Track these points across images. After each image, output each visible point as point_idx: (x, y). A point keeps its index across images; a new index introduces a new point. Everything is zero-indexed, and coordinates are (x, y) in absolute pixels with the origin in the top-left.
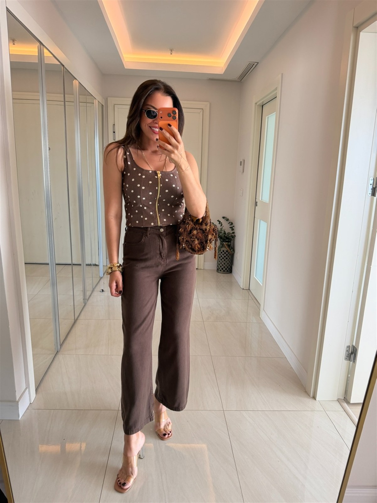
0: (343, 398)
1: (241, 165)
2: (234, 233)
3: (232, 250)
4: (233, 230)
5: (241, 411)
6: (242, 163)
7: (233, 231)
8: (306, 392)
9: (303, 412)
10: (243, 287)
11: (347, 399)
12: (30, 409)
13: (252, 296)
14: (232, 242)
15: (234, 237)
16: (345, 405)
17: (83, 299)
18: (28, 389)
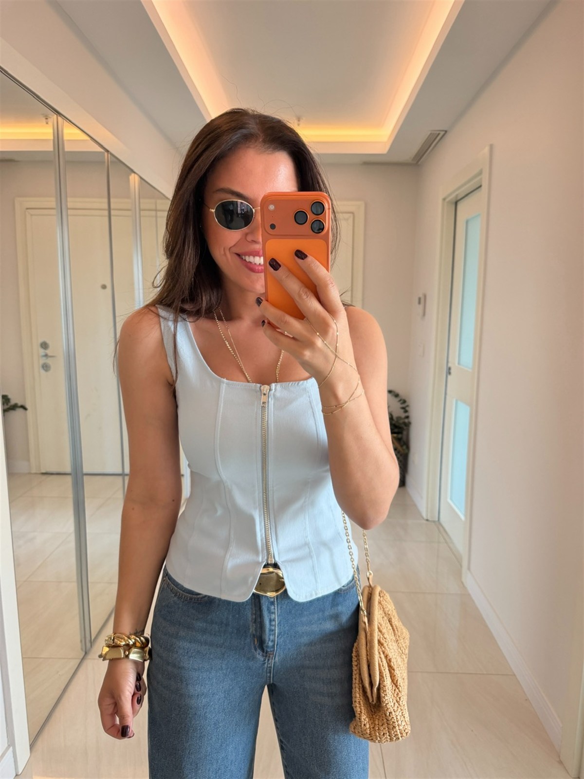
1: (419, 303)
2: (407, 417)
3: (404, 447)
4: (406, 411)
6: (422, 300)
7: (406, 414)
8: (561, 763)
10: (427, 515)
14: (405, 433)
15: (408, 425)
18: (13, 748)
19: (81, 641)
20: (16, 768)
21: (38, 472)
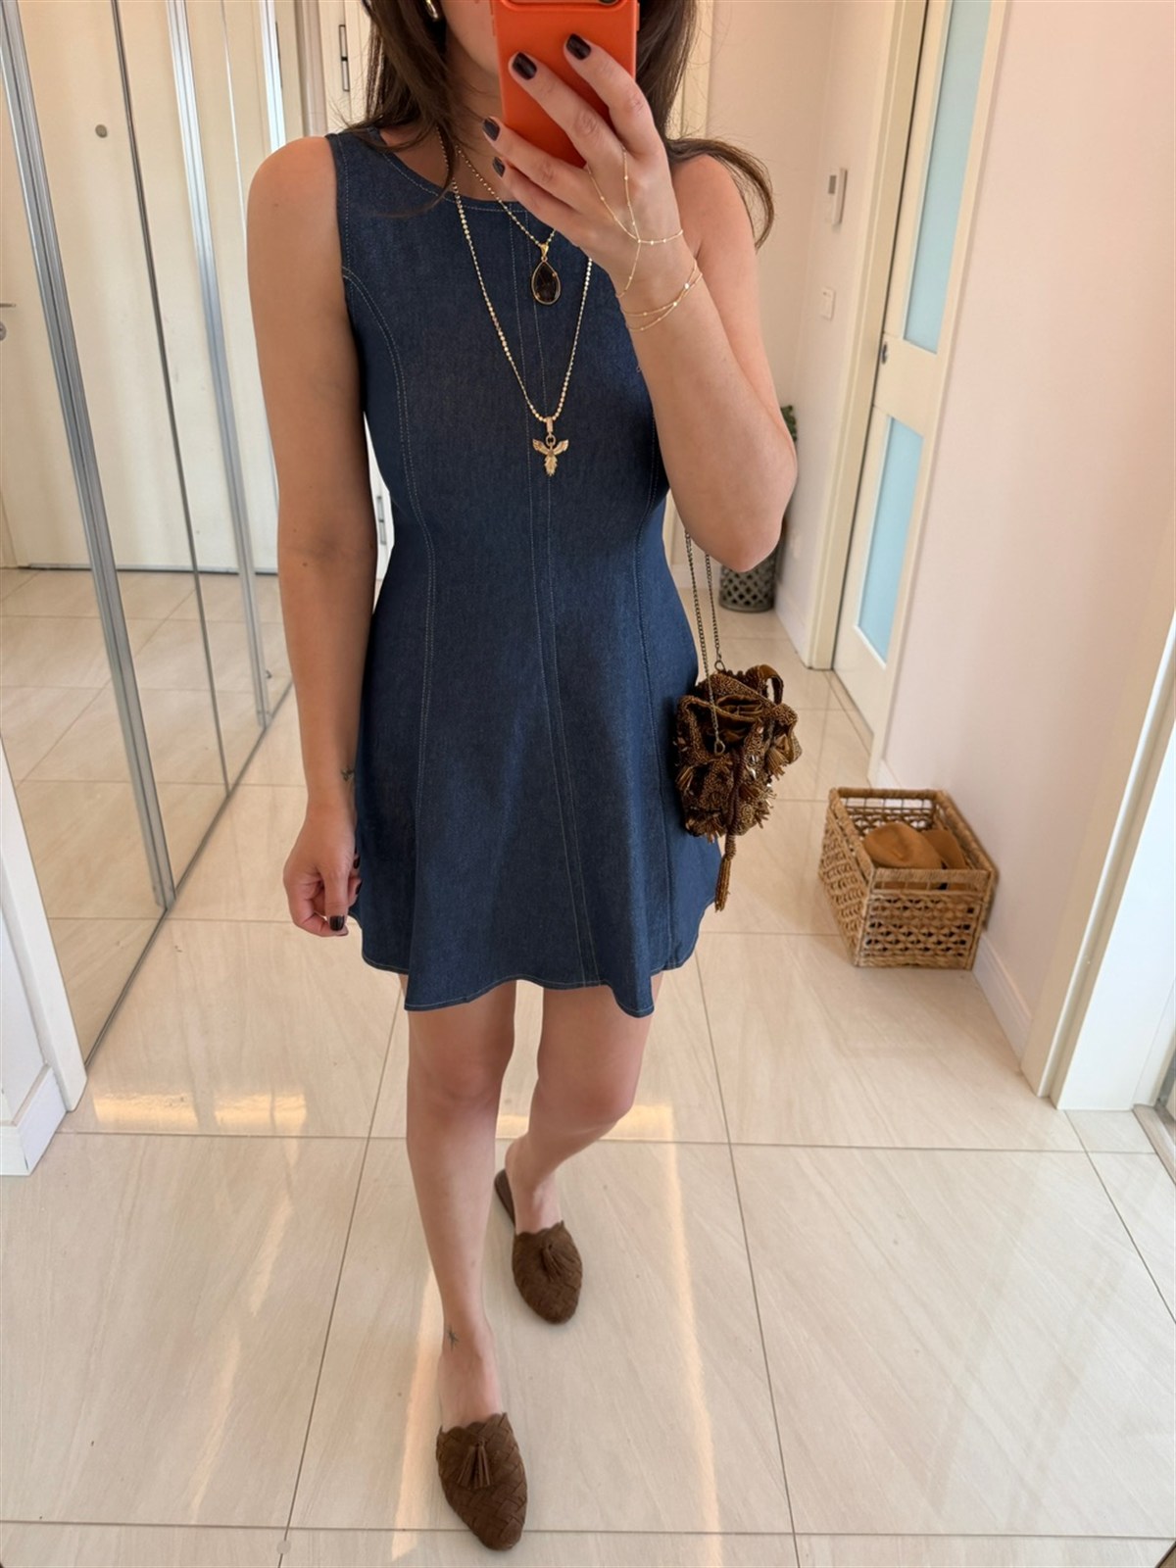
0: (1152, 1105)
1: (831, 190)
5: (792, 1149)
6: (837, 184)
8: (1021, 1074)
9: (1008, 1154)
10: (810, 659)
11: (1164, 1106)
12: (67, 1133)
13: (842, 696)
16: (1160, 1128)
17: (258, 712)
18: (54, 1069)
19: (154, 889)
20: (64, 1100)
21: (11, 566)
